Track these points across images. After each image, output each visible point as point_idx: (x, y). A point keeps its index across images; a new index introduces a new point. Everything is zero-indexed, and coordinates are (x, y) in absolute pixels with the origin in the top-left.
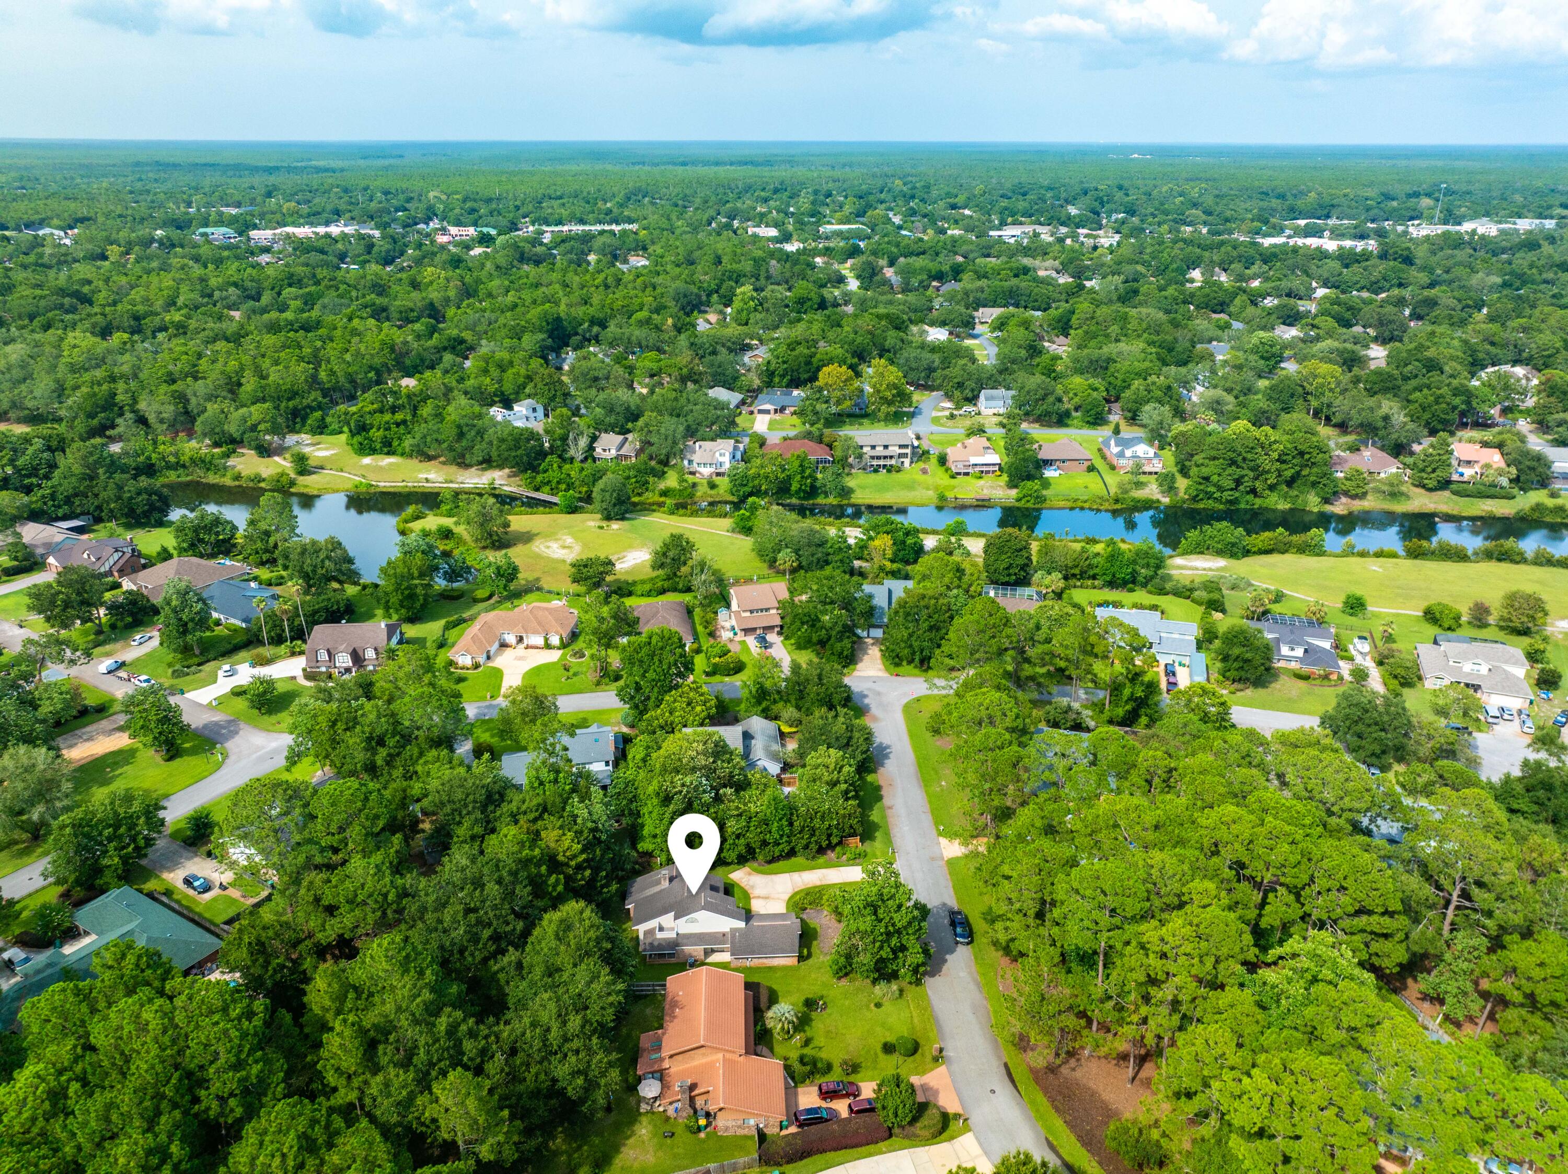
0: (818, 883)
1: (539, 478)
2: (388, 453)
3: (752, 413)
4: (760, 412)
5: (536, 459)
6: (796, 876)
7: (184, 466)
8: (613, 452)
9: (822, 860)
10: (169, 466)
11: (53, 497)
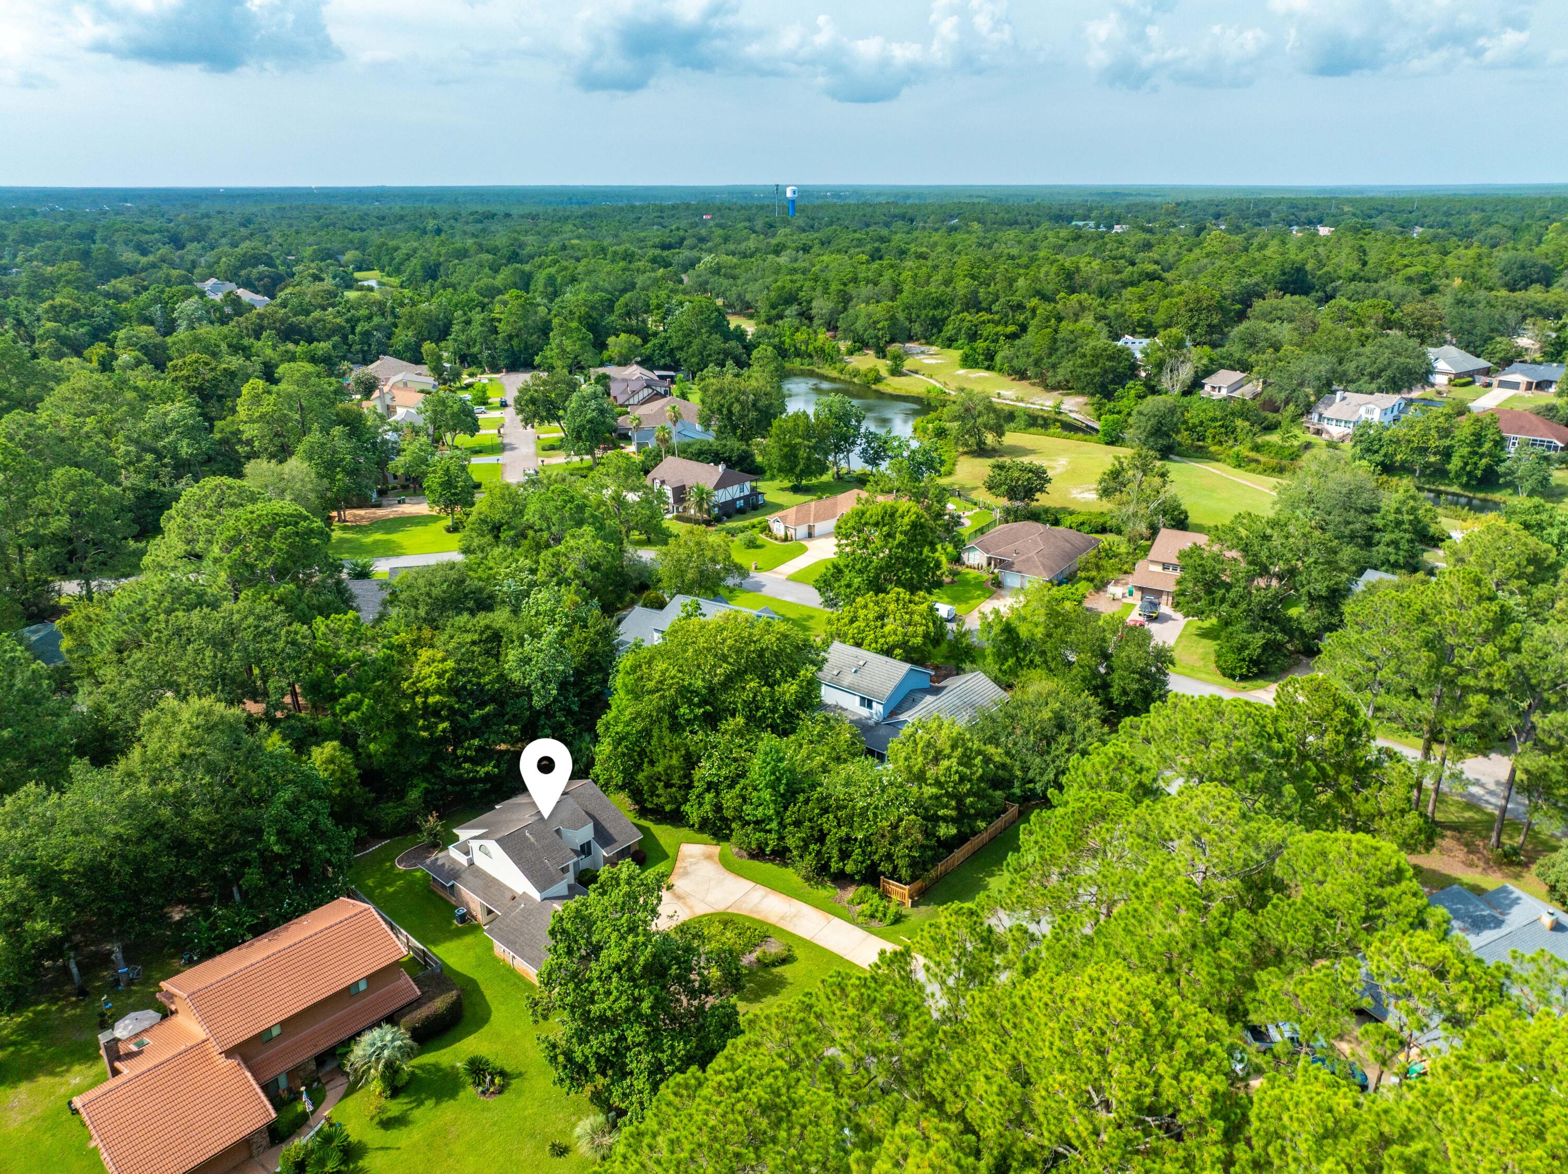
0: (773, 919)
1: (1110, 405)
2: (988, 368)
3: (1489, 385)
4: (1502, 384)
5: (1113, 382)
6: (760, 891)
7: (810, 356)
8: (1224, 392)
9: (828, 892)
10: (798, 354)
11: (662, 346)
